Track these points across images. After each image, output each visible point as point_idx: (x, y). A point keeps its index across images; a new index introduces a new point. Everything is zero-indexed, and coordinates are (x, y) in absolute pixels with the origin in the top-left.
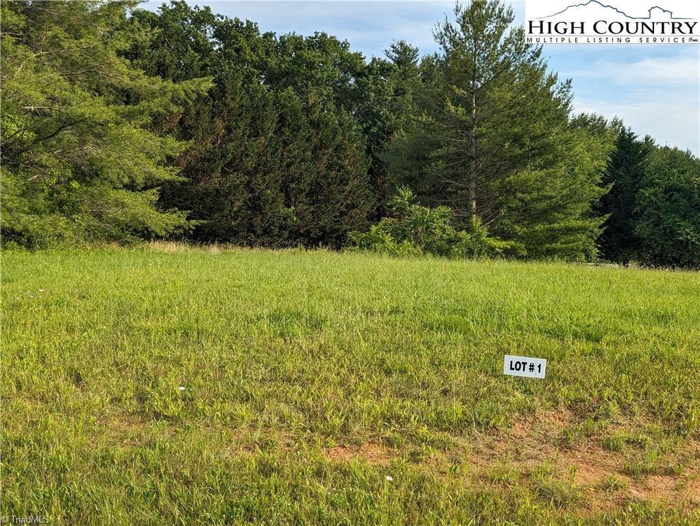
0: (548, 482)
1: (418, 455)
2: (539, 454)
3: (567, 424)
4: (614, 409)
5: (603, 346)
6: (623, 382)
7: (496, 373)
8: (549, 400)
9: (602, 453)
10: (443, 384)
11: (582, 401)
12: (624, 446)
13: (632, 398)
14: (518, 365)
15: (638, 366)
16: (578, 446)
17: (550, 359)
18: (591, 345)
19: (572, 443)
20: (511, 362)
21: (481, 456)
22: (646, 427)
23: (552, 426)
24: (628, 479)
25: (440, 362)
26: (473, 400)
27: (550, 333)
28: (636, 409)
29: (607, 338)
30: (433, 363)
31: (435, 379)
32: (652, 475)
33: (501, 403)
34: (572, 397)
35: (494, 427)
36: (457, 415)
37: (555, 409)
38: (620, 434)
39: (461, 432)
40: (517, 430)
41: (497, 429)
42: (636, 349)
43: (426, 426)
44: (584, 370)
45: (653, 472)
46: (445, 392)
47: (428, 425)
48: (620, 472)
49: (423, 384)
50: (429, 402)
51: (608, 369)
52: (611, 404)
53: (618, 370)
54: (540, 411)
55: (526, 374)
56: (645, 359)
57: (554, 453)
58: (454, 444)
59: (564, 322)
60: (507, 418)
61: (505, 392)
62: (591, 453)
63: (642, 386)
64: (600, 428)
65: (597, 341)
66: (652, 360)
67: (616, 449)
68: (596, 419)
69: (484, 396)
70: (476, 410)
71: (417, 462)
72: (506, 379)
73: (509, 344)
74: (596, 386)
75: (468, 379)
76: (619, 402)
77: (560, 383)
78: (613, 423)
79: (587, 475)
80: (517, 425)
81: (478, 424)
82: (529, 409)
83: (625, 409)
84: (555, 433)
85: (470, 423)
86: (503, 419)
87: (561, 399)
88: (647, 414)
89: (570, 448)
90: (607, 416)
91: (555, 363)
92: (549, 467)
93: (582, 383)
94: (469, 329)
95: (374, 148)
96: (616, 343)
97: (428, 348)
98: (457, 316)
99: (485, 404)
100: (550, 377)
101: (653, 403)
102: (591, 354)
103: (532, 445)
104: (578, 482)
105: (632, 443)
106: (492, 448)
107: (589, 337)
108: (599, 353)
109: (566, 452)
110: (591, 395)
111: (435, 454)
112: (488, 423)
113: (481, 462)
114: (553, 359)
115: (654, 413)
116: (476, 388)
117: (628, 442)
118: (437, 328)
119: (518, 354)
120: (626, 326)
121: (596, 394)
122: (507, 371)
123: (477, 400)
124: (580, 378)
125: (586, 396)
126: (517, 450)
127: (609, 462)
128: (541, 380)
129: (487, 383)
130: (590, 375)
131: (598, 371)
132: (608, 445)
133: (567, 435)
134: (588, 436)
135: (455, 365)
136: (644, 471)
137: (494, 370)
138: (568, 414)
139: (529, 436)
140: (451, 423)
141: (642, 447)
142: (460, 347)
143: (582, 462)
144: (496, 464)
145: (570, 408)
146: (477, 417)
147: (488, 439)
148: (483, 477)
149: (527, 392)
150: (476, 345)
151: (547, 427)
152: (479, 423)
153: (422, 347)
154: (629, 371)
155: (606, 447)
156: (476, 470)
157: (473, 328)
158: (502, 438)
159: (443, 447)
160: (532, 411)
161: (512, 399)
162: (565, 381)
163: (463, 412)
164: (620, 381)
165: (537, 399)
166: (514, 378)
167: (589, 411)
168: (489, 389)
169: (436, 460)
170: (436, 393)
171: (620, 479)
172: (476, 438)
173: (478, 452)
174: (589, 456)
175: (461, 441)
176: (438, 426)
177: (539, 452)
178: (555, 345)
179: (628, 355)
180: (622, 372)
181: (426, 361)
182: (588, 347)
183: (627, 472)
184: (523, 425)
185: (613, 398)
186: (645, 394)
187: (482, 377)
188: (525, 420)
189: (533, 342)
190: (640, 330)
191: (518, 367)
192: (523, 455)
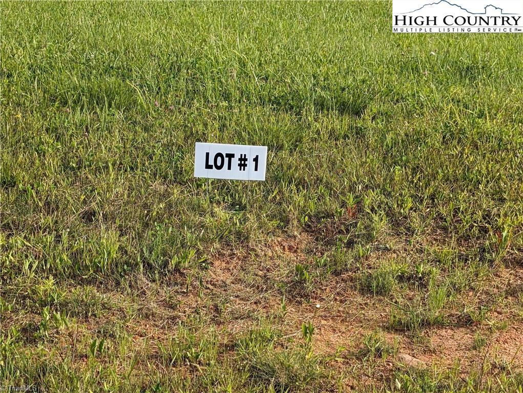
0: (270, 354)
1: (37, 329)
2: (254, 311)
3: (303, 256)
4: (381, 225)
5: (366, 122)
6: (397, 179)
7: (181, 177)
8: (272, 217)
9: (359, 299)
10: (85, 202)
11: (329, 215)
12: (395, 285)
13: (410, 205)
14: (219, 159)
15: (422, 151)
16: (319, 292)
17: (275, 147)
18: (347, 119)
19: (309, 286)
20: (208, 154)
21: (152, 322)
22: (431, 251)
23: (278, 262)
24: (398, 337)
25: (80, 163)
26: (138, 226)
27: (279, 104)
28: (416, 223)
29: (374, 107)
30: (66, 166)
31: (70, 194)
32: (438, 328)
33: (189, 228)
34: (312, 207)
35: (177, 269)
36: (109, 254)
37: (284, 232)
38: (389, 266)
39: (118, 284)
40: (218, 272)
41: (182, 274)
42: (419, 124)
43: (51, 277)
44: (334, 164)
45: (439, 324)
46: (89, 217)
47: (55, 276)
48: (388, 329)
49: (48, 204)
50: (58, 238)
51: (374, 159)
52: (376, 218)
53: (389, 158)
54: (256, 238)
55: (233, 174)
56: (436, 140)
57: (279, 306)
58: (103, 305)
59: (303, 84)
60: (199, 253)
61: (197, 209)
62: (341, 301)
63: (427, 185)
64: (357, 259)
65: (357, 113)
66: (445, 141)
67: (382, 291)
68: (350, 244)
69: (160, 219)
70: (145, 243)
71: (33, 341)
72: (199, 186)
73: (205, 125)
74: (352, 189)
75: (131, 189)
76: (390, 213)
77: (293, 187)
78: (378, 249)
79: (333, 338)
80: (217, 263)
81: (149, 267)
82: (239, 234)
83: (398, 224)
84: (282, 273)
85: (134, 266)
86: (192, 254)
87: (293, 214)
88: (434, 231)
89: (306, 296)
90: (369, 238)
91: (284, 154)
92: (268, 329)
93: (328, 186)
94: (135, 102)
96: (388, 116)
97: (58, 139)
98: (113, 79)
99: (161, 232)
100: (275, 177)
101: (443, 211)
102: (345, 137)
103: (242, 295)
104: (318, 350)
105: (409, 279)
106: (173, 307)
107: (343, 108)
108: (360, 133)
109: (300, 303)
110: (343, 204)
111: (65, 325)
112: (166, 264)
113: (153, 332)
114: (281, 148)
115: (445, 229)
116: (145, 206)
117: (401, 278)
118: (74, 102)
119: (221, 140)
120: (407, 87)
121: (351, 201)
122: (200, 171)
123: (146, 225)
124: (324, 173)
125: (335, 206)
126: (216, 306)
127: (371, 313)
128: (259, 183)
129: (166, 195)
130: (343, 171)
131: (353, 162)
132: (369, 286)
133: (302, 274)
134: (336, 273)
135: (107, 167)
136: (426, 324)
137: (178, 172)
138: (303, 239)
139: (238, 281)
140: (98, 270)
141: (423, 286)
142: (117, 133)
143: (325, 318)
144: (179, 333)
145: (307, 229)
146: (146, 254)
147: (166, 292)
148: (156, 357)
149: (236, 206)
150: (146, 129)
151: (269, 264)
152: (149, 264)
153: (46, 137)
154: (407, 161)
155: (365, 290)
156: (141, 344)
157: (141, 99)
158: (190, 288)
159: (84, 312)
160: (242, 237)
161: (208, 220)
162: (301, 183)
163: (121, 248)
164: (392, 179)
165: (252, 217)
166: (212, 183)
167: (340, 232)
168: (169, 206)
169: (70, 335)
170: (72, 218)
171: (386, 339)
172: (144, 293)
173: (147, 316)
174: (336, 307)
175: (116, 299)
176: (74, 277)
177: (254, 306)
178: (287, 119)
179: (406, 135)
180: (396, 163)
181: (52, 162)
182: (340, 123)
183: (399, 328)
184: (228, 263)
185: (379, 207)
186: (432, 197)
187: (158, 186)
188: (232, 255)
189: (248, 119)
190: (428, 92)
191: (219, 164)
192: (226, 315)
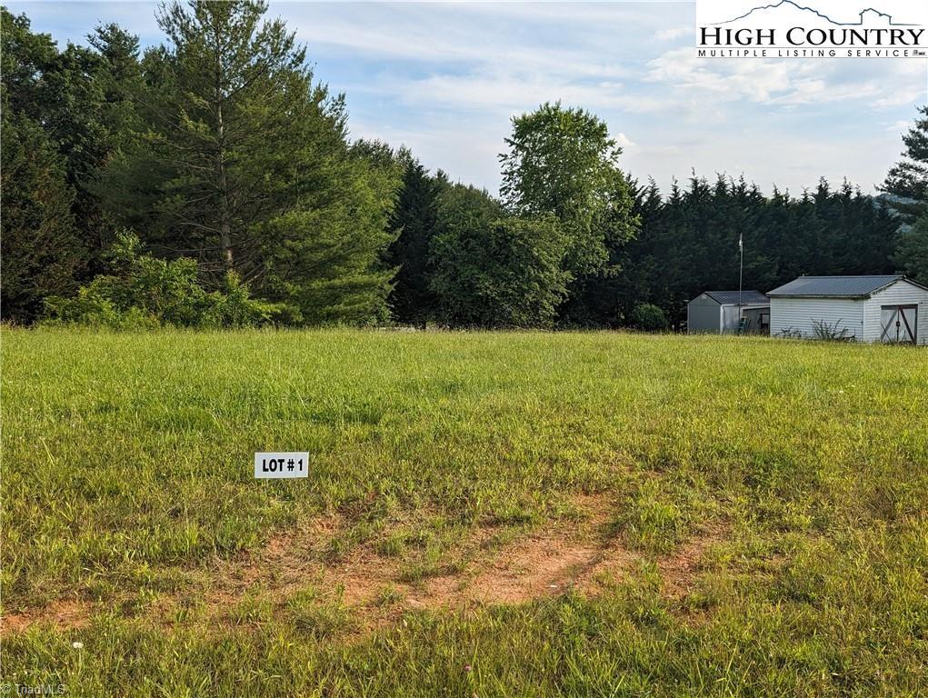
0: (312, 609)
1: (134, 604)
2: (301, 576)
3: (337, 531)
4: (392, 503)
5: (381, 428)
6: (403, 469)
7: (246, 478)
8: (313, 504)
9: (378, 560)
10: (173, 502)
11: (356, 499)
12: (403, 548)
13: (412, 487)
15: (420, 447)
16: (349, 557)
17: (315, 451)
18: (368, 427)
19: (341, 554)
21: (224, 591)
22: (428, 520)
23: (318, 537)
24: (406, 587)
25: (169, 473)
26: (214, 518)
27: (319, 419)
28: (417, 499)
29: (387, 417)
30: (158, 475)
31: (162, 497)
32: (434, 577)
33: (252, 516)
34: (343, 495)
35: (242, 549)
36: (190, 541)
37: (322, 514)
38: (399, 533)
39: (198, 563)
40: (274, 549)
41: (246, 552)
42: (417, 427)
43: (146, 563)
44: (358, 461)
45: (435, 575)
46: (176, 514)
47: (149, 561)
48: (398, 581)
49: (144, 506)
50: (152, 530)
51: (386, 455)
52: (389, 498)
53: (397, 454)
54: (302, 521)
56: (429, 439)
57: (320, 570)
58: (186, 581)
59: (338, 405)
60: (259, 536)
61: (259, 502)
62: (365, 563)
63: (424, 471)
64: (376, 530)
65: (375, 422)
66: (435, 440)
67: (394, 553)
68: (371, 519)
69: (229, 511)
70: (218, 531)
71: (131, 614)
72: (259, 484)
73: (264, 438)
74: (371, 478)
75: (207, 490)
76: (399, 494)
77: (329, 480)
78: (390, 521)
79: (359, 592)
80: (273, 542)
81: (221, 549)
82: (289, 519)
83: (405, 501)
84: (321, 546)
85: (210, 549)
86: (254, 537)
87: (328, 499)
88: (430, 505)
89: (340, 561)
90: (385, 514)
91: (323, 455)
92: (310, 589)
93: (355, 477)
94: (211, 424)
95: (79, 175)
96: (396, 423)
97: (152, 456)
98: (196, 407)
99: (231, 521)
100: (317, 473)
101: (436, 490)
102: (367, 440)
103: (292, 565)
104: (347, 602)
105: (413, 542)
106: (239, 578)
107: (365, 419)
108: (377, 437)
109: (335, 567)
110: (366, 491)
111: (158, 599)
112: (234, 546)
113: (225, 599)
114: (320, 451)
115: (437, 503)
116: (219, 502)
117: (407, 542)
118: (165, 427)
119: (276, 449)
120: (409, 401)
121: (371, 488)
123: (219, 517)
124: (352, 469)
125: (360, 492)
126: (272, 575)
127: (386, 570)
128: (304, 479)
129: (235, 492)
130: (365, 465)
131: (373, 459)
132: (385, 550)
133: (336, 545)
134: (361, 542)
135: (190, 475)
136: (426, 575)
137: (243, 475)
138: (337, 518)
139: (290, 554)
140: (182, 554)
141: (424, 546)
142: (197, 449)
143: (353, 577)
144: (245, 598)
145: (340, 510)
146: (219, 540)
147: (234, 567)
148: (225, 618)
149: (287, 497)
150: (219, 444)
151: (312, 539)
152: (222, 548)
153: (143, 455)
154: (410, 455)
155: (383, 553)
156: (215, 610)
157: (215, 422)
158: (253, 562)
159: (170, 588)
160: (292, 521)
161: (266, 510)
162: (335, 477)
163: (200, 536)
164: (400, 469)
165: (299, 505)
166: (269, 481)
167: (364, 511)
168: (237, 500)
169: (160, 607)
170: (163, 515)
171: (397, 588)
172: (218, 569)
173: (220, 587)
174: (361, 567)
175: (196, 576)
176: (164, 561)
177: (301, 573)
178: (325, 431)
179: (409, 436)
180: (402, 457)
181: (148, 474)
182: (363, 430)
183: (406, 579)
184: (281, 541)
185: (391, 490)
186: (428, 480)
187: (228, 486)
188: (284, 535)
189: (296, 431)
190: (425, 404)
192: (280, 580)
